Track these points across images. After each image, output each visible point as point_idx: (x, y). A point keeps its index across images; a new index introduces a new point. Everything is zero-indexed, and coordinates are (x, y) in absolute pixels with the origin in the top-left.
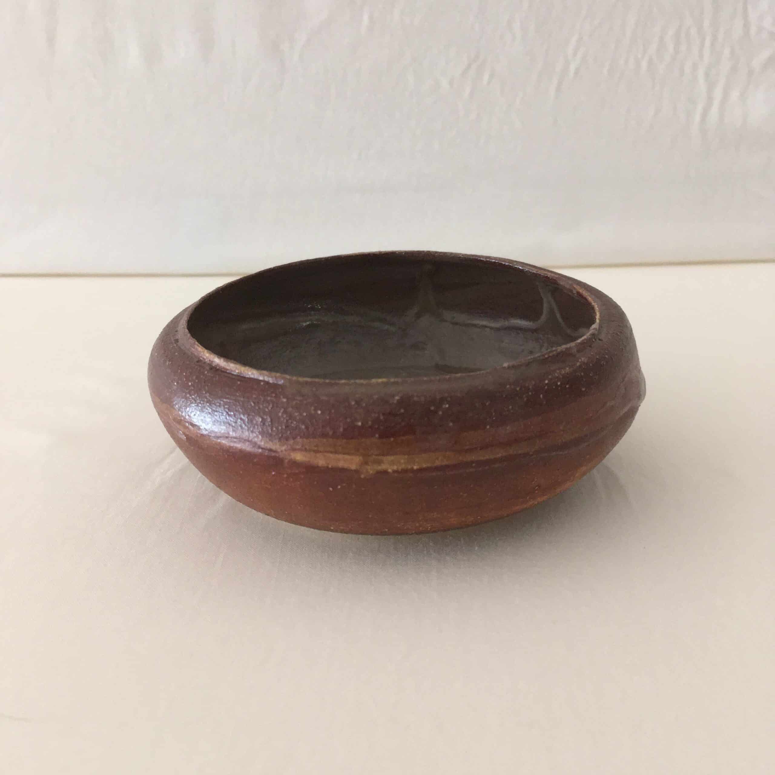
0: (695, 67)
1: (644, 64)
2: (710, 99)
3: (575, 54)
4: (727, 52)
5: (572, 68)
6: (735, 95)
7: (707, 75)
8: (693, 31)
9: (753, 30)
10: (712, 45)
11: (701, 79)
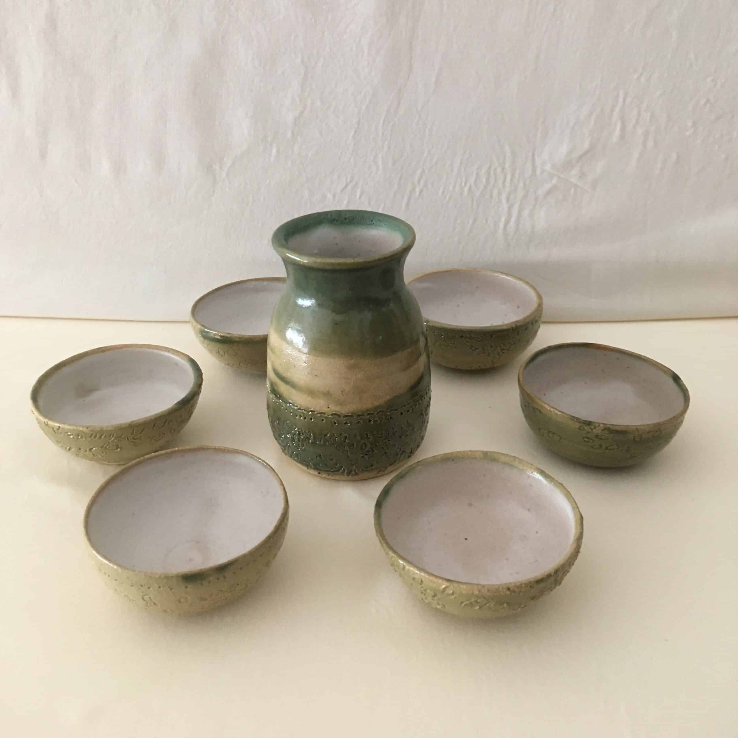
0: (500, 194)
1: (466, 190)
2: (510, 215)
3: (419, 181)
4: (521, 185)
5: (417, 190)
6: (526, 212)
7: (508, 199)
8: (499, 170)
9: (538, 172)
10: (512, 179)
11: (504, 201)
